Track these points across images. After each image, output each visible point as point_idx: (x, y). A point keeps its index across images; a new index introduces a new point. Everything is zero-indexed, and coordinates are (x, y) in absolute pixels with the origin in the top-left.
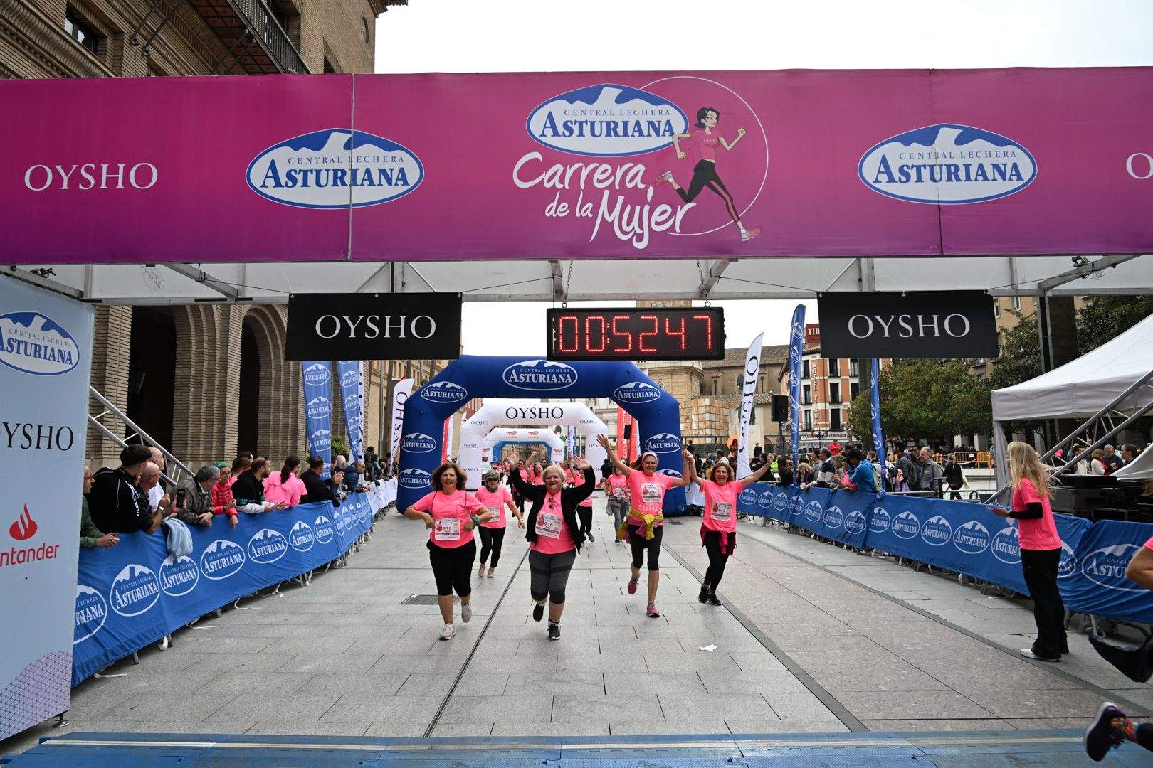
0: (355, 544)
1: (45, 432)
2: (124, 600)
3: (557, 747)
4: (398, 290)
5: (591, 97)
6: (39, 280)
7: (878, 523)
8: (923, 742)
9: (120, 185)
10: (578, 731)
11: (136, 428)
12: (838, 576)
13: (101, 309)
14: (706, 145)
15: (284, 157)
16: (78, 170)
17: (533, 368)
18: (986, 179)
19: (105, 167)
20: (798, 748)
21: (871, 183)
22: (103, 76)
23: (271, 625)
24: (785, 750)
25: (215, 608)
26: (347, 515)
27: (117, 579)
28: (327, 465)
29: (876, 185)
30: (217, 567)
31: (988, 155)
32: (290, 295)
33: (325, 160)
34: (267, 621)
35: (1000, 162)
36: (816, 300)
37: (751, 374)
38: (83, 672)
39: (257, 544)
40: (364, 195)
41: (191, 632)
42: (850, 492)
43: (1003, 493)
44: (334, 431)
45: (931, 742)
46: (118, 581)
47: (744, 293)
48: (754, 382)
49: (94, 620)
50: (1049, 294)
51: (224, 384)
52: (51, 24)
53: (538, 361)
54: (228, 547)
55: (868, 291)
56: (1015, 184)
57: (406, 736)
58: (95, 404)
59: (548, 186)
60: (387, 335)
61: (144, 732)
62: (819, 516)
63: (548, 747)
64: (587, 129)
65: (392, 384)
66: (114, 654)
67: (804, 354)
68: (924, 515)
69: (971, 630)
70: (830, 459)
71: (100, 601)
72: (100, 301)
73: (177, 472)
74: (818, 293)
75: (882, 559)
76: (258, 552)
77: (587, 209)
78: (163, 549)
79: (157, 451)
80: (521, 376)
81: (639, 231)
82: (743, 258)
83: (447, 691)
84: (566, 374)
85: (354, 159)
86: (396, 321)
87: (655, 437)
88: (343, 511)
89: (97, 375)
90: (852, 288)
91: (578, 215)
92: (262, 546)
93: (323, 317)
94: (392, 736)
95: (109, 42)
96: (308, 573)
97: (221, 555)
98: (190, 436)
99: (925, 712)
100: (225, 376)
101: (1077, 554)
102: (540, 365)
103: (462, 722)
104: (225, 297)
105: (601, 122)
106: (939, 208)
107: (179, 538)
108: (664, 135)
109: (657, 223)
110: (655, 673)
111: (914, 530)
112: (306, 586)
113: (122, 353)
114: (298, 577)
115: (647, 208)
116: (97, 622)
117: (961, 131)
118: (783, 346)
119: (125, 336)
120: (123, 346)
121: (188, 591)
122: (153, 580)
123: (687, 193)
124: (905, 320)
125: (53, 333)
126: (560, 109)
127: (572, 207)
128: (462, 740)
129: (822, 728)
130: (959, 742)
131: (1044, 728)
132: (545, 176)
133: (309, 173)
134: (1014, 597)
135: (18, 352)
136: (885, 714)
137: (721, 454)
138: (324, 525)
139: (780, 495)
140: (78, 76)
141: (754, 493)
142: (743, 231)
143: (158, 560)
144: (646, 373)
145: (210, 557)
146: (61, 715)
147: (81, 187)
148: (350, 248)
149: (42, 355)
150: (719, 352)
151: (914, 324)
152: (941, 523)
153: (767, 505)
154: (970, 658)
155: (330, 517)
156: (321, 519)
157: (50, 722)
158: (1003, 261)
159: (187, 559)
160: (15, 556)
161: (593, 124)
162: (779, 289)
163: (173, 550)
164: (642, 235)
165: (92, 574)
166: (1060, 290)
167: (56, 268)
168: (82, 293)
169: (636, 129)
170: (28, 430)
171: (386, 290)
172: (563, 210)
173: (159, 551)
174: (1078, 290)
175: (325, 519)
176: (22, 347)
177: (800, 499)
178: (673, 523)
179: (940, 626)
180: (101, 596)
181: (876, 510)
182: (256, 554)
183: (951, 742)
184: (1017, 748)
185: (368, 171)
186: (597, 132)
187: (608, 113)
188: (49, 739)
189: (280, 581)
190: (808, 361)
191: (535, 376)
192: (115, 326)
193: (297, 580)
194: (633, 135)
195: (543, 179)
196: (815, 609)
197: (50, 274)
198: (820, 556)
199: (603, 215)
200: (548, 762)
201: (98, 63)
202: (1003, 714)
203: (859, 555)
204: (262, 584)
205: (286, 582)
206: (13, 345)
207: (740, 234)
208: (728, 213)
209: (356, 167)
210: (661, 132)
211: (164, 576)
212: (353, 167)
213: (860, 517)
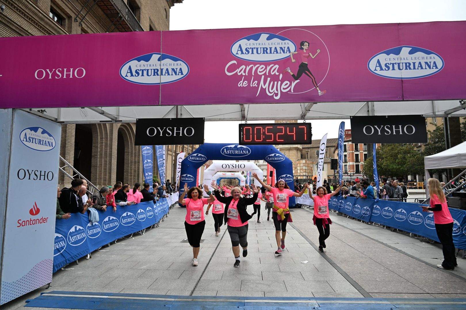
0: (162, 218)
1: (43, 173)
2: (73, 239)
3: (243, 301)
4: (179, 117)
5: (257, 38)
6: (40, 114)
7: (376, 211)
8: (395, 302)
9: (71, 77)
10: (252, 295)
11: (77, 172)
12: (359, 233)
13: (64, 125)
14: (304, 56)
15: (134, 64)
16: (55, 71)
17: (233, 148)
18: (422, 68)
19: (65, 69)
20: (342, 303)
21: (373, 71)
22: (64, 34)
23: (129, 250)
24: (337, 305)
25: (108, 243)
26: (159, 206)
27: (70, 231)
28: (151, 187)
29: (375, 72)
30: (109, 227)
31: (423, 58)
32: (137, 119)
33: (150, 65)
34: (128, 248)
35: (428, 61)
37: (322, 150)
38: (57, 267)
39: (124, 218)
40: (166, 79)
41: (98, 253)
42: (364, 199)
44: (154, 173)
45: (399, 302)
46: (70, 232)
47: (320, 117)
48: (323, 153)
50: (449, 116)
51: (111, 155)
52: (45, 14)
53: (235, 145)
54: (113, 219)
55: (371, 115)
56: (435, 70)
57: (183, 295)
58: (61, 163)
59: (239, 74)
60: (175, 135)
61: (80, 291)
62: (351, 208)
63: (239, 301)
64: (255, 51)
65: (176, 155)
66: (69, 260)
67: (345, 142)
68: (395, 208)
69: (415, 256)
70: (355, 185)
71: (64, 240)
72: (63, 122)
73: (93, 189)
74: (351, 116)
75: (377, 226)
76: (124, 221)
77: (255, 83)
78: (88, 219)
79: (85, 181)
80: (228, 151)
81: (276, 92)
82: (319, 102)
83: (199, 278)
84: (246, 150)
85: (162, 65)
86: (178, 129)
87: (282, 176)
88: (158, 205)
89: (63, 151)
90: (365, 114)
91: (251, 86)
92: (127, 218)
93: (149, 128)
94: (177, 295)
95: (67, 21)
96: (144, 230)
97: (110, 222)
98: (98, 175)
99: (396, 290)
100: (111, 152)
101: (461, 225)
102: (236, 147)
103: (205, 290)
104: (112, 120)
105: (261, 48)
106: (402, 81)
107: (94, 214)
108: (286, 53)
109: (284, 89)
110: (283, 272)
111: (391, 214)
112: (143, 235)
113: (72, 143)
114: (140, 231)
115: (279, 82)
116: (62, 248)
117: (411, 48)
118: (335, 139)
119: (73, 136)
120: (72, 140)
121: (98, 236)
122: (84, 232)
123: (296, 76)
124: (387, 127)
125: (46, 135)
126: (244, 43)
127: (249, 83)
128: (205, 297)
129: (352, 296)
130: (410, 303)
131: (447, 298)
132: (238, 70)
133: (144, 71)
134: (434, 243)
135: (33, 142)
136: (379, 291)
137: (309, 183)
138: (150, 211)
139: (334, 200)
140: (55, 34)
142: (319, 91)
143: (86, 224)
144: (279, 150)
145: (106, 223)
146: (49, 284)
147: (56, 78)
148: (160, 100)
149: (42, 144)
150: (309, 141)
151: (391, 129)
152: (402, 212)
154: (415, 268)
155: (152, 207)
156: (149, 208)
157: (45, 287)
158: (428, 103)
159: (97, 224)
160: (32, 222)
162: (334, 115)
163: (92, 220)
164: (278, 93)
165: (61, 229)
166: (454, 114)
167: (47, 109)
168: (56, 119)
169: (275, 50)
170: (36, 172)
171: (174, 117)
172: (245, 84)
173: (86, 220)
174: (462, 114)
175: (150, 208)
176: (34, 140)
177: (343, 201)
178: (293, 211)
179: (402, 254)
180: (63, 237)
181: (375, 206)
182: (123, 221)
183: (407, 303)
184: (435, 306)
185: (167, 70)
186: (259, 52)
187: (264, 44)
188: (44, 293)
189: (133, 232)
190: (346, 144)
191: (234, 151)
192: (69, 132)
193: (139, 232)
194: (274, 53)
195: (237, 72)
196: (349, 247)
197: (45, 112)
198: (351, 225)
199: (262, 85)
200: (240, 307)
201: (63, 29)
202: (429, 291)
203: (368, 225)
204: (126, 234)
205: (135, 233)
206: (30, 140)
207: (318, 93)
208: (313, 85)
209: (163, 68)
210: (285, 52)
211: (88, 230)
212: (161, 68)
213: (368, 209)
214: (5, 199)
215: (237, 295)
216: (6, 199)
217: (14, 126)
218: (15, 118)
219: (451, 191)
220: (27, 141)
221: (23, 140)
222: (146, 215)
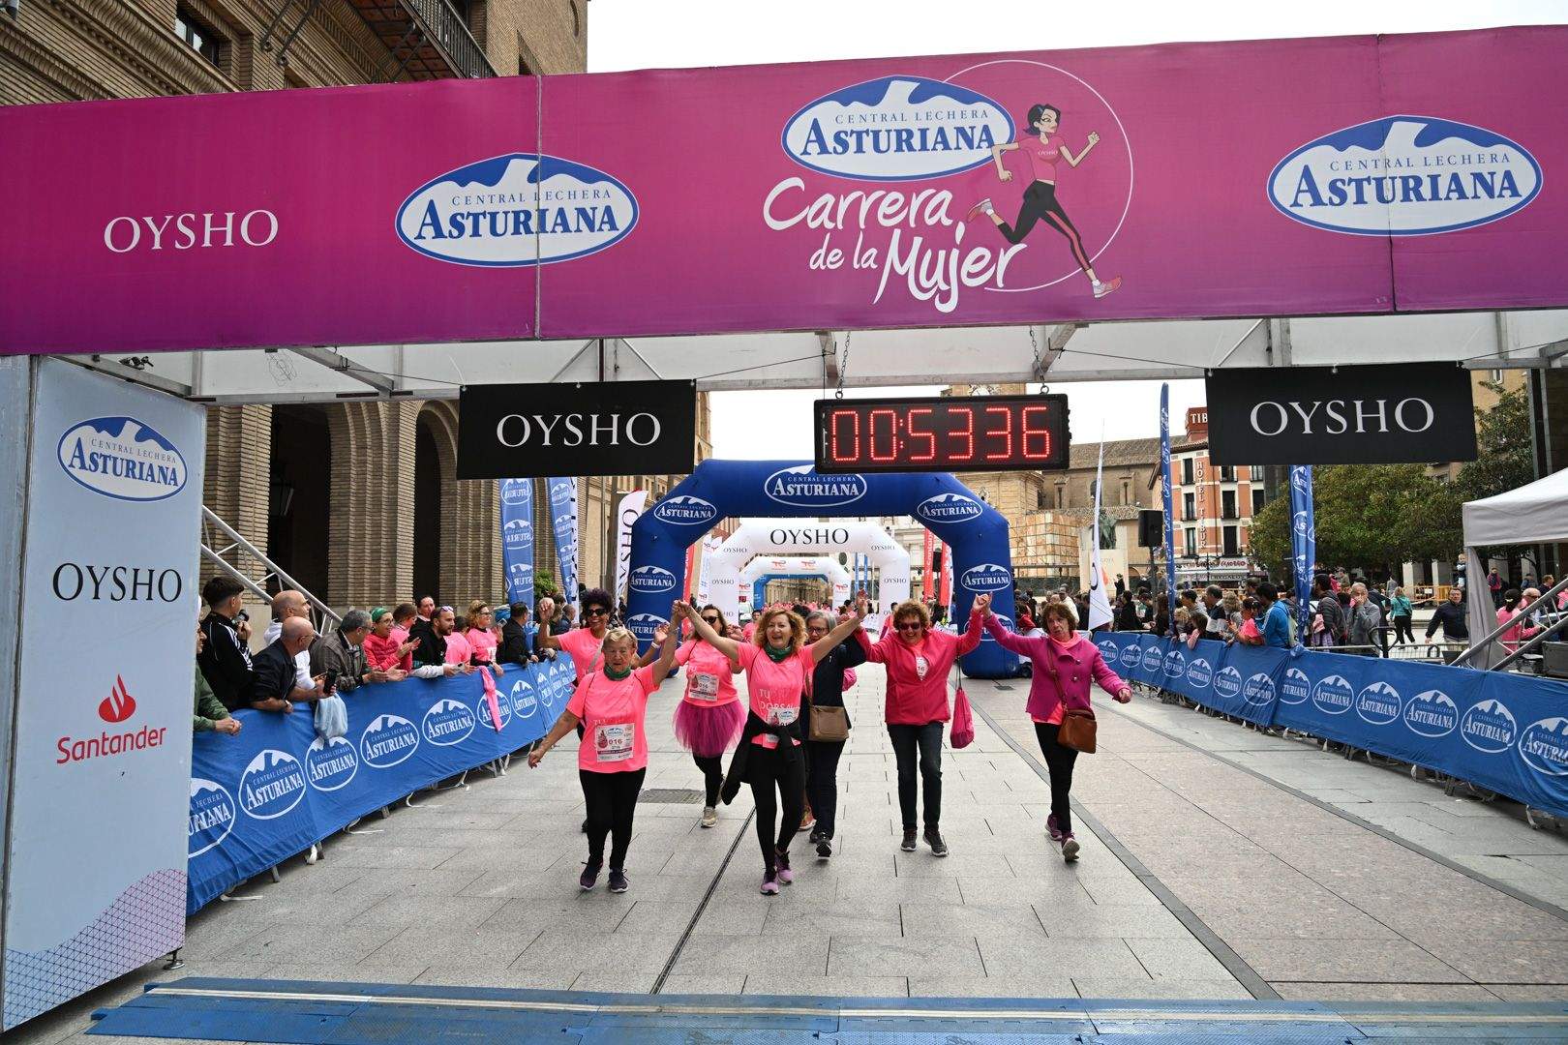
1: (143, 577)
2: (258, 797)
3: (833, 1013)
4: (609, 378)
5: (874, 96)
6: (131, 373)
7: (1293, 691)
8: (1361, 1017)
9: (229, 242)
10: (864, 989)
11: (276, 570)
12: (1236, 766)
14: (1041, 159)
15: (447, 196)
16: (173, 222)
17: (805, 476)
18: (1462, 196)
19: (208, 217)
20: (1177, 1022)
21: (1289, 208)
22: (225, 92)
23: (453, 829)
24: (1159, 1026)
25: (381, 805)
27: (248, 770)
29: (1294, 210)
30: (383, 751)
31: (1466, 159)
32: (461, 387)
33: (502, 199)
34: (447, 823)
35: (1484, 169)
36: (1204, 380)
38: (204, 893)
39: (435, 719)
40: (557, 245)
41: (348, 838)
42: (1252, 645)
43: (1479, 650)
44: (535, 565)
45: (1374, 1018)
46: (250, 773)
47: (1099, 372)
49: (218, 825)
50: (1557, 364)
51: (394, 504)
52: (157, 27)
54: (397, 725)
55: (1281, 366)
56: (1508, 202)
57: (626, 992)
59: (813, 225)
60: (594, 442)
61: (280, 979)
62: (1207, 680)
63: (821, 1012)
64: (868, 142)
65: (617, 499)
66: (245, 869)
68: (1360, 681)
69: (1432, 848)
71: (226, 800)
72: (213, 399)
73: (327, 624)
74: (1207, 370)
75: (1299, 741)
76: (437, 730)
77: (870, 256)
78: (310, 727)
80: (789, 487)
81: (944, 287)
82: (1096, 322)
83: (685, 927)
84: (851, 483)
85: (542, 196)
86: (605, 422)
87: (974, 570)
88: (551, 673)
90: (1258, 362)
91: (856, 266)
92: (444, 722)
93: (504, 419)
94: (609, 991)
95: (234, 47)
96: (504, 758)
97: (387, 735)
98: (350, 573)
99: (1365, 972)
100: (395, 493)
102: (815, 472)
103: (703, 972)
104: (377, 391)
105: (889, 131)
106: (1390, 243)
107: (330, 709)
108: (979, 147)
109: (970, 275)
110: (972, 906)
111: (1346, 701)
112: (501, 775)
113: (260, 464)
114: (491, 766)
115: (955, 253)
116: (221, 828)
117: (1424, 125)
118: (1155, 440)
119: (264, 441)
120: (261, 454)
121: (346, 783)
122: (297, 770)
123: (1013, 229)
124: (1336, 408)
125: (151, 445)
126: (830, 115)
127: (848, 256)
128: (703, 1000)
129: (1212, 993)
130: (1415, 1018)
131: (1543, 1000)
132: (809, 212)
133: (481, 217)
134: (1495, 801)
135: (104, 471)
136: (1304, 974)
138: (524, 693)
139: (1151, 650)
141: (1115, 647)
142: (1096, 283)
143: (302, 742)
145: (373, 738)
146: (174, 953)
147: (178, 246)
148: (538, 320)
149: (137, 475)
150: (1062, 457)
151: (1350, 414)
152: (1385, 692)
153: (1133, 663)
154: (1430, 892)
155: (533, 681)
156: (521, 684)
157: (160, 962)
158: (1485, 318)
159: (342, 741)
160: (107, 743)
161: (876, 134)
162: (1148, 366)
163: (323, 728)
164: (949, 291)
165: (215, 764)
167: (153, 357)
168: (189, 389)
169: (939, 139)
170: (120, 575)
171: (592, 377)
172: (834, 260)
173: (306, 731)
175: (525, 685)
176: (110, 463)
177: (1180, 656)
178: (1001, 688)
179: (1384, 842)
180: (227, 793)
181: (1290, 673)
182: (432, 731)
183: (1405, 1019)
184: (1503, 1030)
185: (561, 212)
186: (883, 146)
187: (899, 117)
188: (156, 986)
189: (467, 768)
190: (1190, 460)
191: (809, 488)
192: (251, 428)
193: (488, 767)
194: (934, 149)
195: (806, 218)
196: (1202, 814)
197: (146, 365)
198: (1211, 738)
199: (892, 264)
200: (821, 1035)
201: (220, 77)
202: (1481, 976)
203: (1265, 737)
204: (442, 773)
205: (474, 769)
206: (98, 462)
207: (1091, 287)
208: (1074, 259)
209: (545, 208)
210: (976, 144)
211: (312, 765)
212: (541, 208)
213: (1266, 682)
214: (10, 667)
215: (815, 992)
216: (13, 670)
217: (37, 414)
218: (40, 389)
219: (1554, 621)
220: (83, 467)
221: (71, 465)
222: (512, 707)
